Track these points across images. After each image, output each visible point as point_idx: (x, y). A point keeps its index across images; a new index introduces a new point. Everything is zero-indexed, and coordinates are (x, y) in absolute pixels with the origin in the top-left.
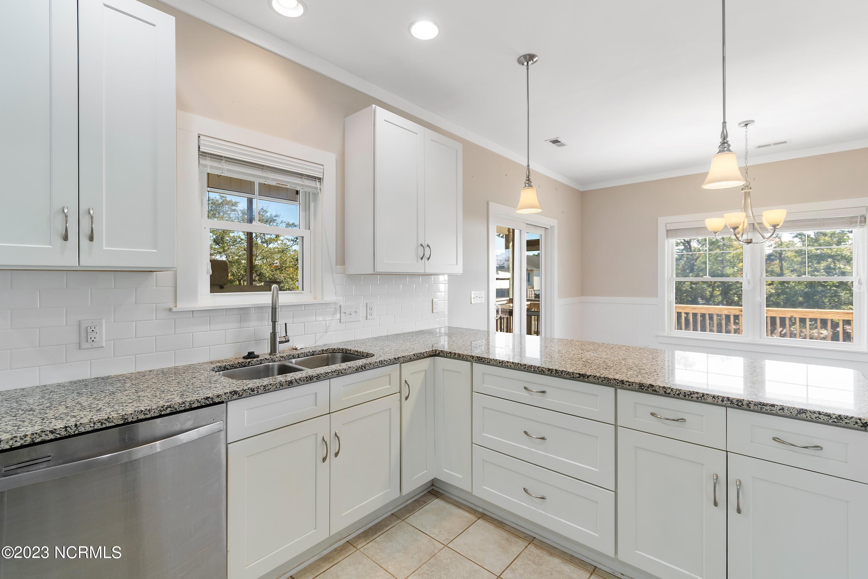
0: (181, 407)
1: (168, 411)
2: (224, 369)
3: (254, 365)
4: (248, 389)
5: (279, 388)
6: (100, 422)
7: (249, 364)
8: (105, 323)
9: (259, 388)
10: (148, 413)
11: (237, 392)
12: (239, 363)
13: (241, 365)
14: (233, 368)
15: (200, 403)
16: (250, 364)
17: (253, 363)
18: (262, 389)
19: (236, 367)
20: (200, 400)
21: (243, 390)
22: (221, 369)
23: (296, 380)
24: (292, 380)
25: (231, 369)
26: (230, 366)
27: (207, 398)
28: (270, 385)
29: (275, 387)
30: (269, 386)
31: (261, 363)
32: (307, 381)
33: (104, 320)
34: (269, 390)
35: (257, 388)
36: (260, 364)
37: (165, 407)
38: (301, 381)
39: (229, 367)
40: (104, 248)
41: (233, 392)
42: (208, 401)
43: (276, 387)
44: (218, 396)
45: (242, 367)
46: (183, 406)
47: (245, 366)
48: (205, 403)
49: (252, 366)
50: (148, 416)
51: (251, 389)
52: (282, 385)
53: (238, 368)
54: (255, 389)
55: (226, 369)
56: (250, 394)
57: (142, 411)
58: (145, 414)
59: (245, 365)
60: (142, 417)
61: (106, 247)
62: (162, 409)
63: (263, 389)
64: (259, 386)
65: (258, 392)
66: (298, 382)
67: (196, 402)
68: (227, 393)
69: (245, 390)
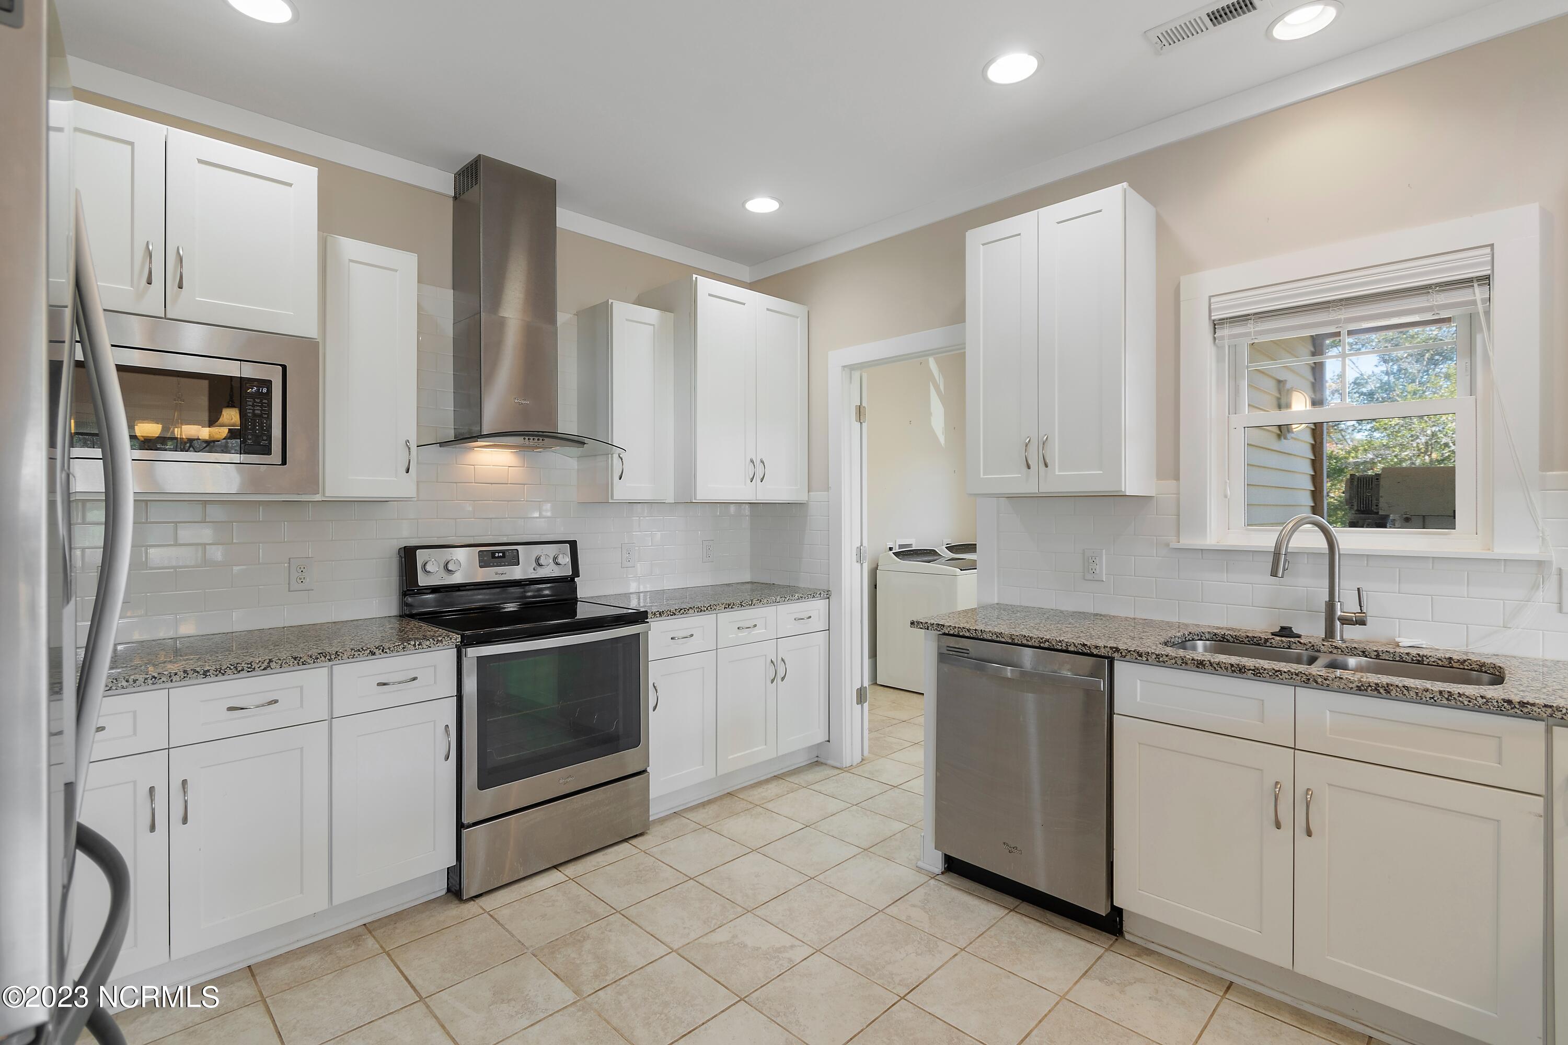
0: (1058, 645)
1: (1046, 645)
2: (1221, 639)
3: (1275, 647)
4: (1134, 651)
5: (1181, 665)
6: (996, 634)
7: (1265, 642)
8: (1105, 555)
9: (1150, 654)
10: (1030, 640)
11: (1120, 650)
12: (1248, 637)
13: (1252, 641)
14: (1238, 641)
15: (1076, 647)
16: (1268, 644)
17: (1274, 643)
18: (1153, 657)
19: (1242, 641)
20: (1076, 644)
21: (1127, 650)
22: (1217, 638)
23: (1210, 663)
24: (1205, 661)
25: (1234, 642)
26: (1232, 637)
27: (1084, 645)
28: (1167, 656)
29: (1173, 661)
30: (1164, 657)
31: (1289, 648)
32: (1233, 671)
33: (1104, 551)
34: (1164, 662)
35: (1147, 654)
36: (1287, 648)
37: (1044, 639)
38: (1221, 667)
39: (1231, 639)
40: (1057, 473)
41: (1114, 648)
42: (1085, 648)
43: (1176, 663)
44: (1096, 647)
45: (1252, 644)
46: (1060, 644)
47: (1259, 645)
48: (1081, 650)
49: (1271, 647)
50: (1030, 643)
51: (1138, 652)
52: (1186, 664)
53: (1247, 644)
54: (1143, 654)
55: (1225, 640)
56: (1136, 659)
57: (1025, 636)
58: (1027, 640)
59: (1259, 643)
60: (1025, 642)
61: (1059, 472)
62: (1041, 641)
63: (1155, 658)
64: (1150, 652)
65: (1147, 660)
66: (1215, 668)
67: (1072, 646)
68: (1107, 647)
69: (1129, 651)
